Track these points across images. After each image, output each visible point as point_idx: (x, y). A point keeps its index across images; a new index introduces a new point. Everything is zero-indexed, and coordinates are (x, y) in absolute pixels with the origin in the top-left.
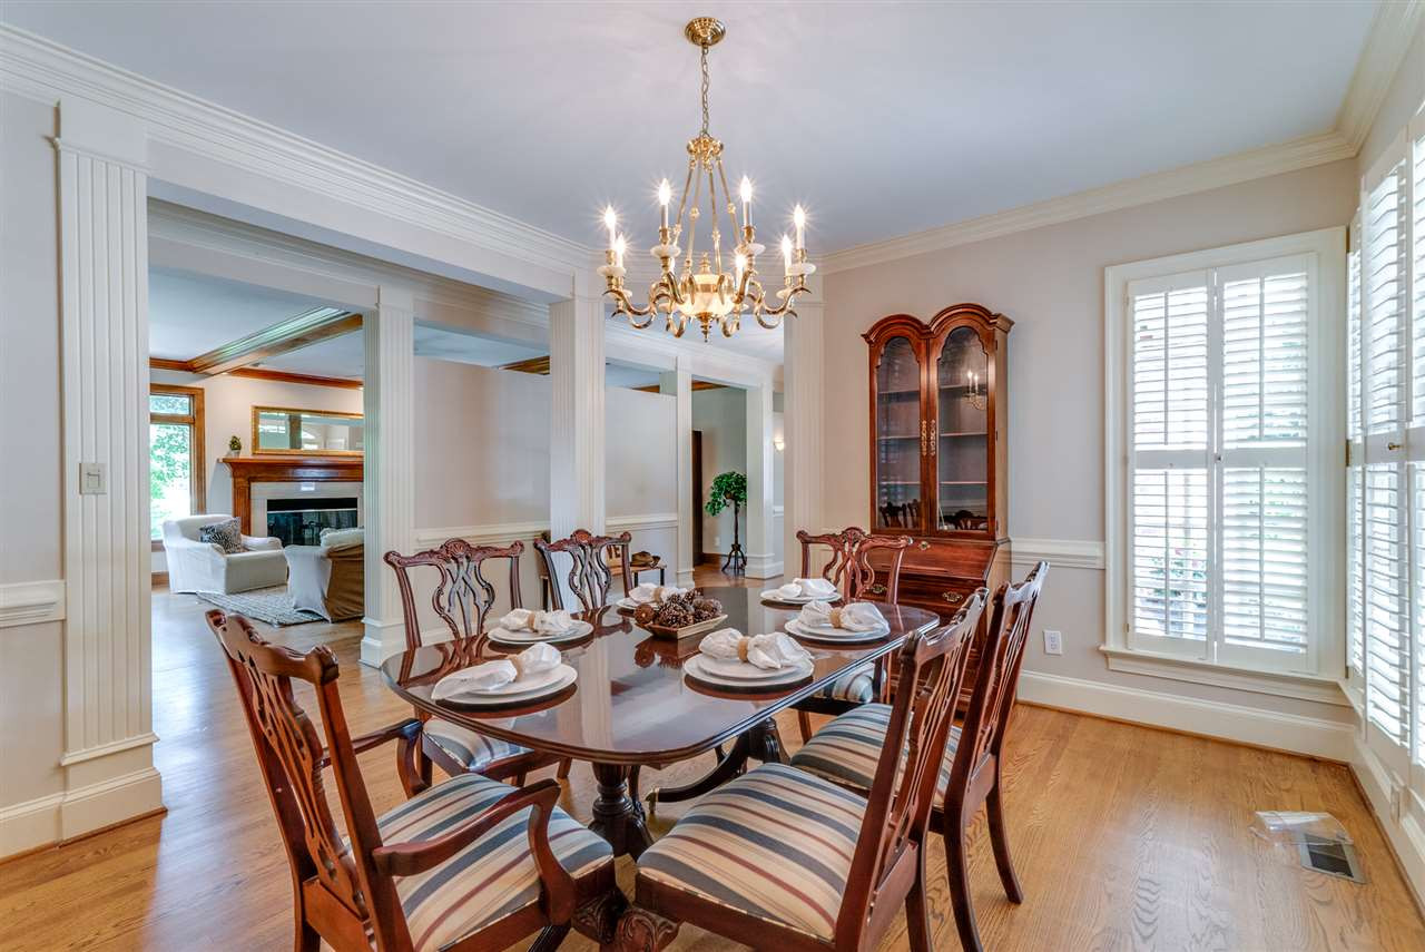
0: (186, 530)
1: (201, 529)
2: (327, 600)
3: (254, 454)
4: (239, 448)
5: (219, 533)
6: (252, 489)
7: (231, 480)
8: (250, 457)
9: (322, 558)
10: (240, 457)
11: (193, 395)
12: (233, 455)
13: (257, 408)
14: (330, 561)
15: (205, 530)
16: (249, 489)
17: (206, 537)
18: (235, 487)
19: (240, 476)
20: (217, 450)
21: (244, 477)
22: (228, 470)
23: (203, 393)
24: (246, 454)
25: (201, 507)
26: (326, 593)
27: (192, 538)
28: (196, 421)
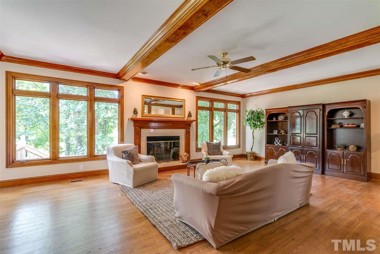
0: (117, 152)
1: (122, 152)
2: (214, 231)
3: (142, 116)
4: (137, 113)
5: (130, 154)
6: (141, 132)
7: (133, 128)
8: (141, 118)
9: (211, 194)
10: (137, 117)
11: (120, 90)
12: (134, 117)
13: (143, 95)
14: (218, 198)
15: (124, 152)
16: (140, 131)
17: (124, 156)
18: (135, 131)
19: (137, 126)
20: (128, 115)
21: (138, 126)
22: (132, 123)
23: (123, 88)
24: (139, 116)
25: (122, 139)
26: (213, 225)
27: (118, 156)
28: (120, 101)
